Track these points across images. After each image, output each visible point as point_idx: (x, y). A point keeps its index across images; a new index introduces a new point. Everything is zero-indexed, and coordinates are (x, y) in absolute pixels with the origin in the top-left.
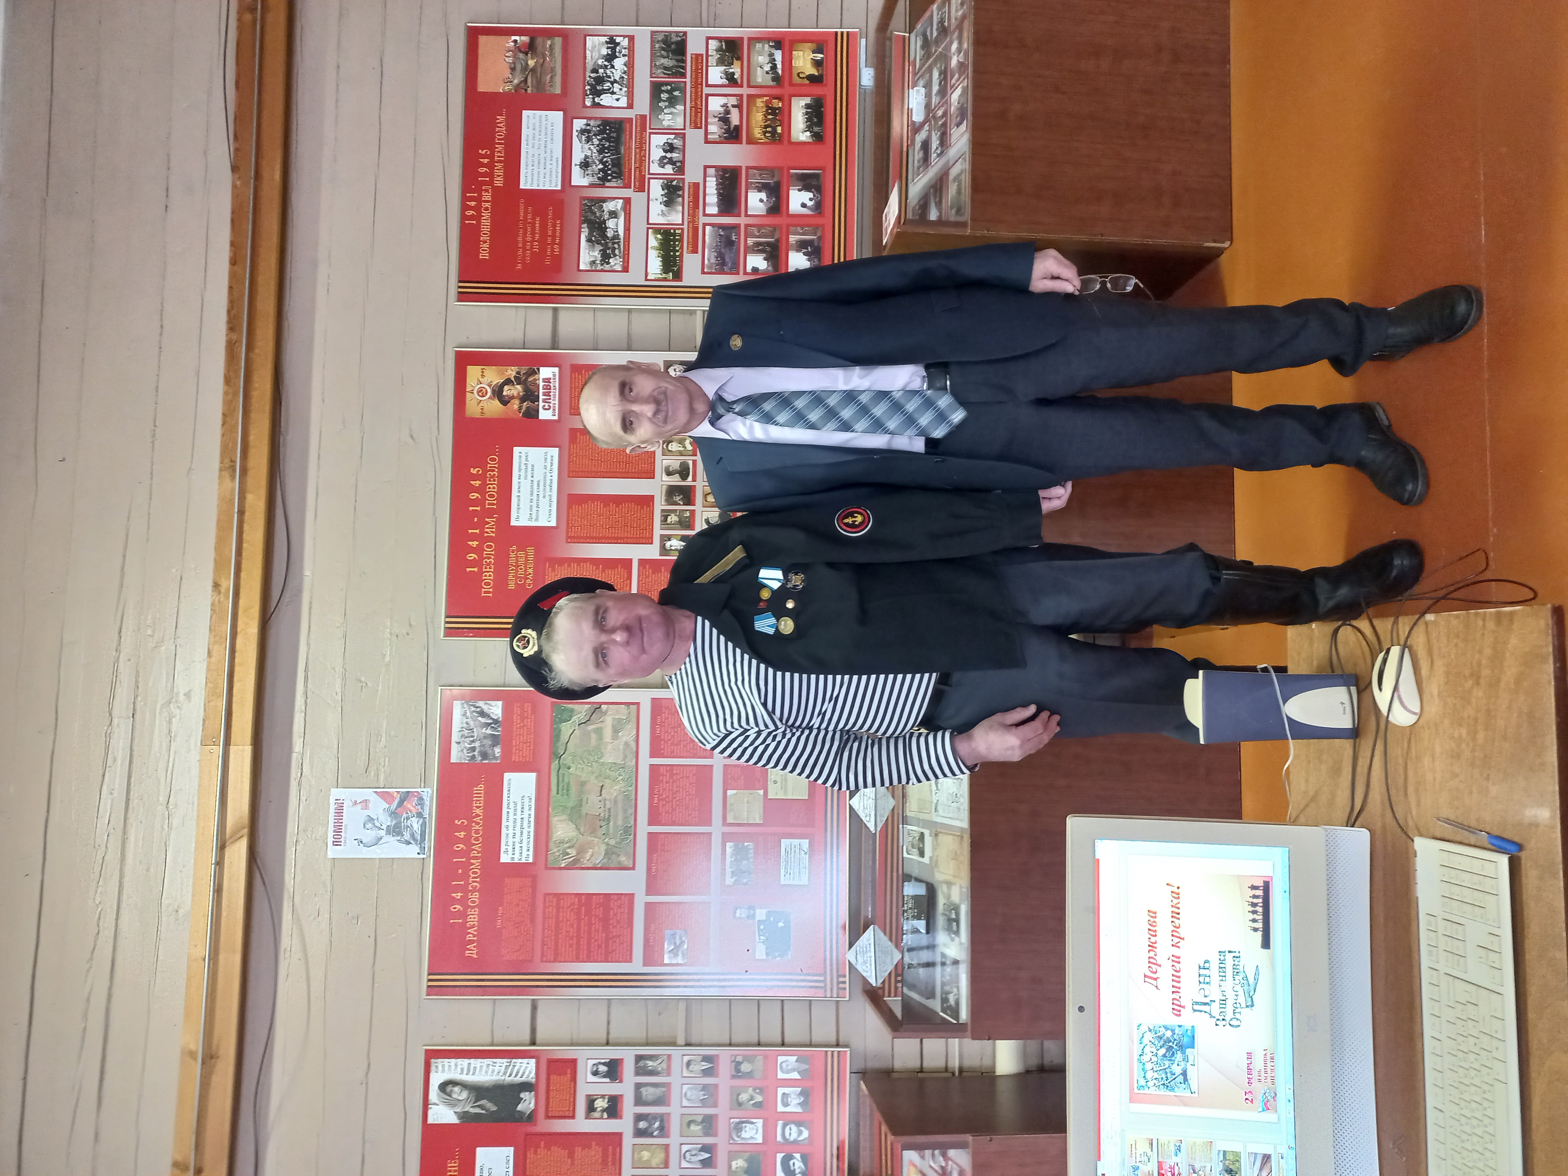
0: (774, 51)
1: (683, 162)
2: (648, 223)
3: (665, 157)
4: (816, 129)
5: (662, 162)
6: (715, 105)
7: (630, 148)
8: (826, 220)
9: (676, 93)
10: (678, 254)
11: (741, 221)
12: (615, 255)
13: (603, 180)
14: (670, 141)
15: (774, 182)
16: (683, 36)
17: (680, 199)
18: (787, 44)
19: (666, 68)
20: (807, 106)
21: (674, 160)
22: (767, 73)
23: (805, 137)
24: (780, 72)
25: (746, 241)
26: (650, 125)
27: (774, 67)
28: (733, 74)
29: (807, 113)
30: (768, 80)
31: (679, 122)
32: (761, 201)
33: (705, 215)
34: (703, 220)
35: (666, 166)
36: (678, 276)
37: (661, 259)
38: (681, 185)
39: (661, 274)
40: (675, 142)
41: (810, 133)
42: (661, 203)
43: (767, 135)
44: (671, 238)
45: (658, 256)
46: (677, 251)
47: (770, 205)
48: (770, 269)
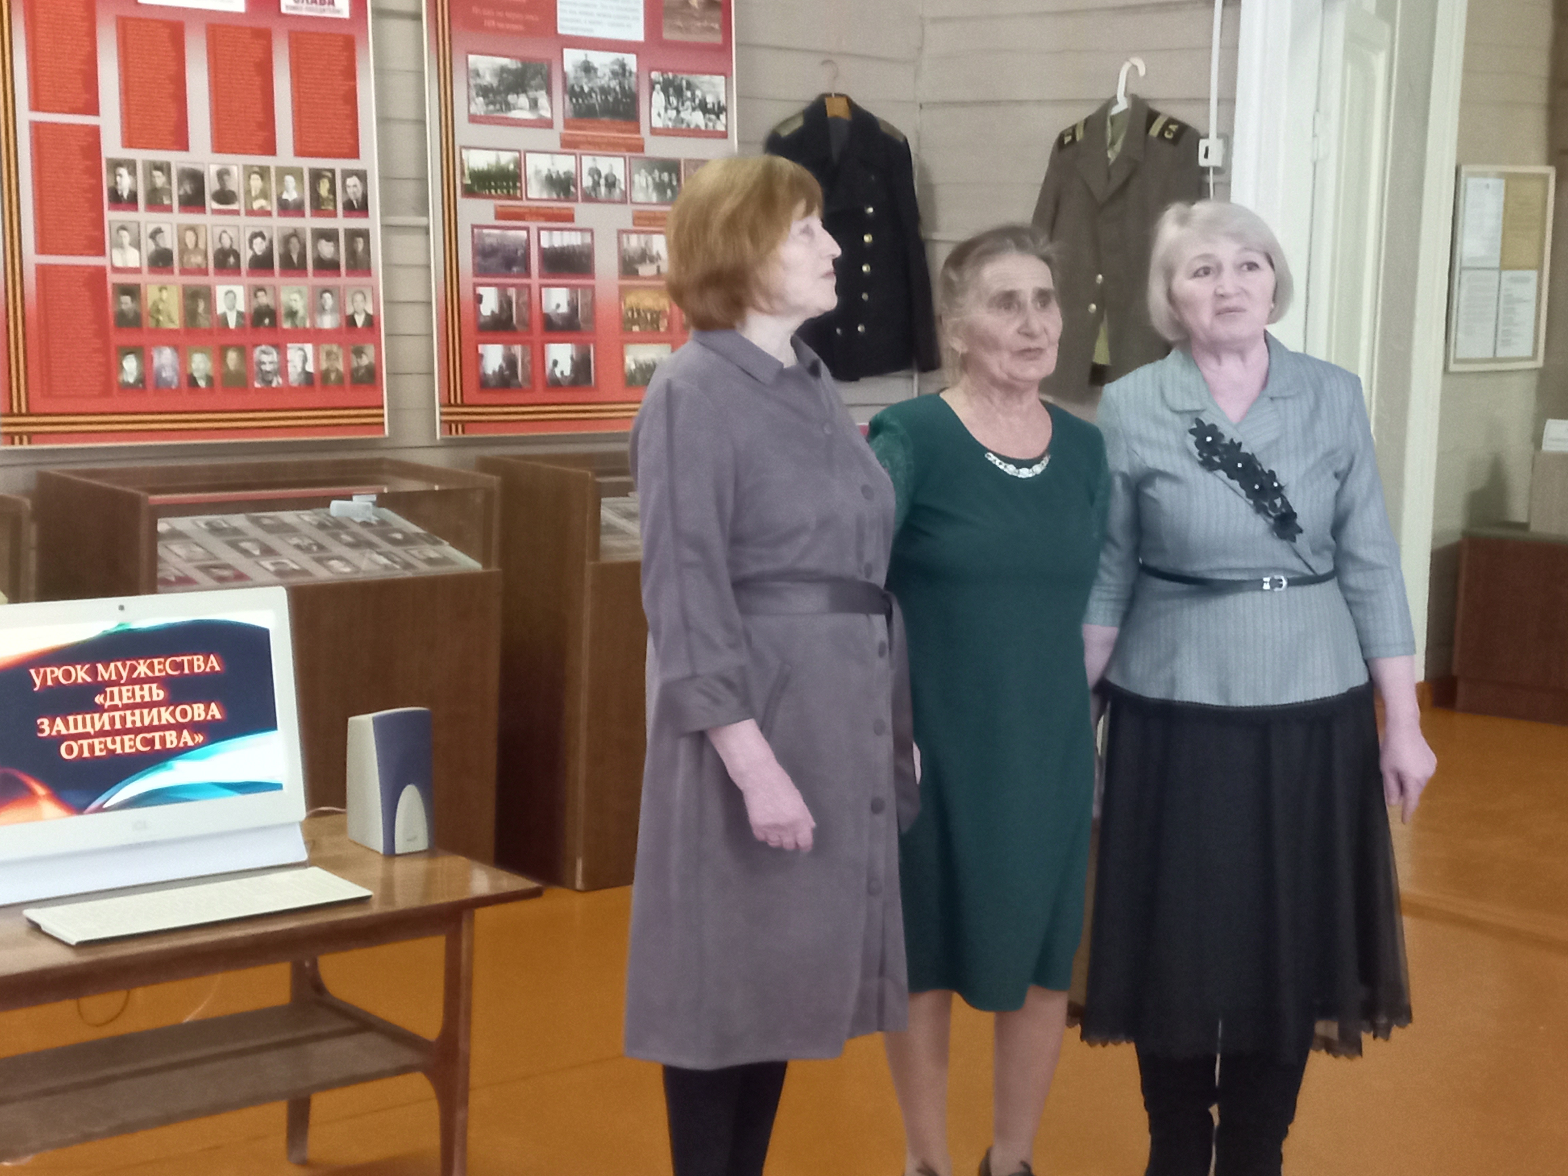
2: (525, 152)
4: (638, 377)
5: (595, 173)
7: (608, 129)
8: (540, 395)
9: (669, 192)
10: (493, 191)
11: (535, 279)
12: (487, 104)
13: (573, 93)
14: (617, 183)
17: (555, 196)
23: (630, 363)
26: (633, 157)
31: (639, 196)
33: (540, 229)
34: (533, 226)
36: (469, 192)
37: (486, 168)
38: (571, 197)
39: (469, 168)
40: (618, 191)
41: (635, 370)
42: (549, 170)
43: (630, 314)
44: (511, 184)
45: (488, 165)
46: (496, 192)
47: (553, 318)
48: (482, 320)
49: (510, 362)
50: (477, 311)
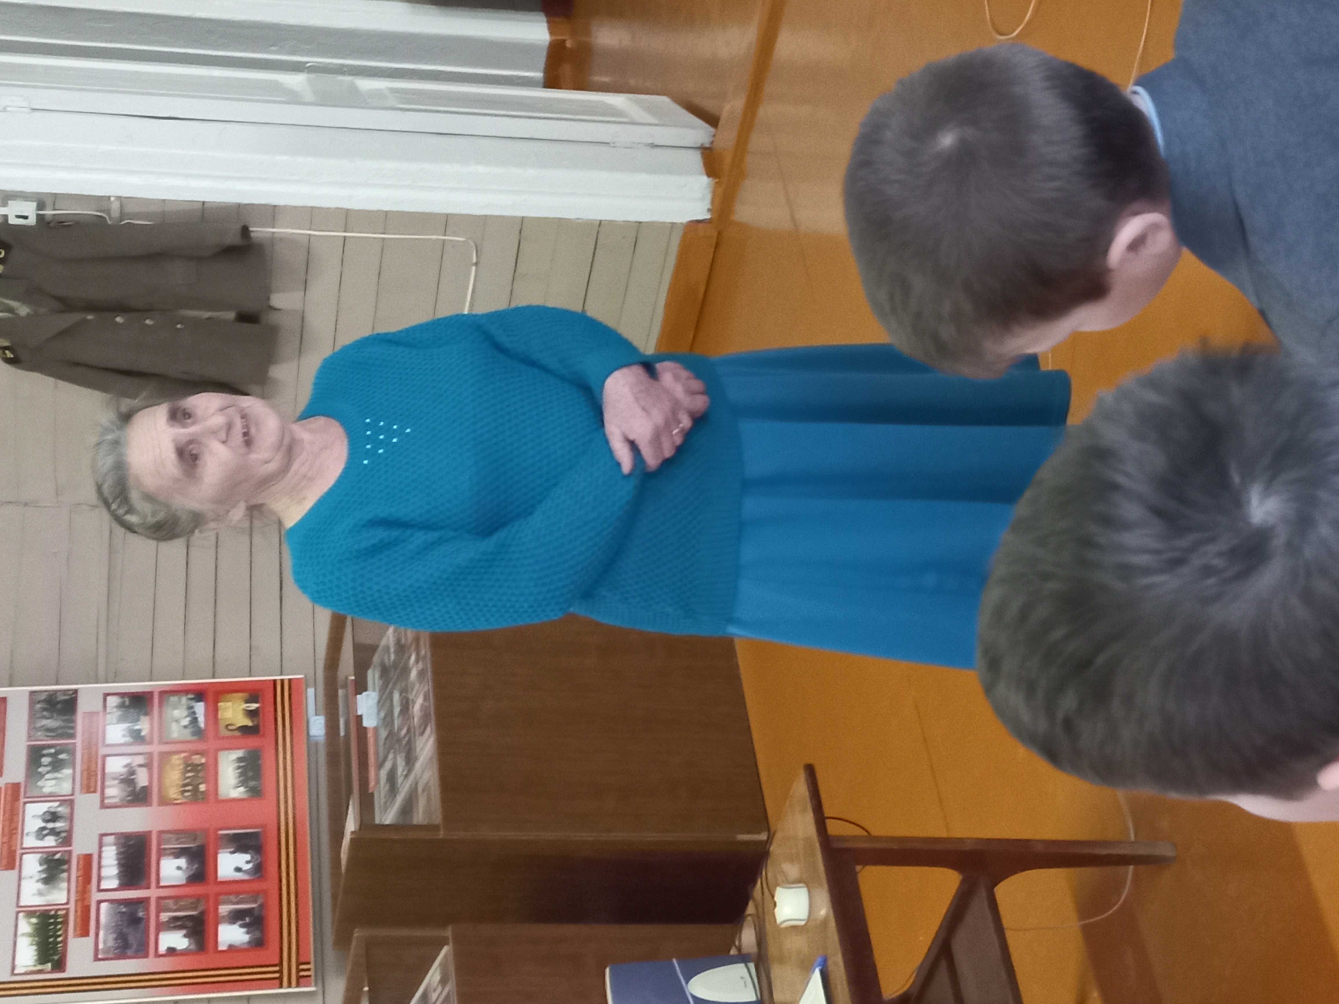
0: (193, 703)
1: (70, 832)
2: (18, 906)
3: (44, 828)
4: (252, 783)
5: (41, 833)
6: (115, 766)
8: (270, 885)
9: (62, 756)
10: (59, 939)
11: (151, 893)
14: (52, 810)
15: (197, 846)
16: (73, 694)
17: (65, 875)
18: (210, 696)
19: (49, 730)
20: (240, 760)
21: (58, 830)
22: (185, 727)
23: (238, 793)
24: (202, 725)
25: (157, 916)
26: (25, 792)
27: (195, 720)
28: (139, 731)
29: (239, 768)
30: (187, 735)
31: (65, 788)
32: (179, 868)
33: (100, 890)
34: (96, 896)
35: (48, 838)
36: (60, 965)
37: (35, 947)
38: (66, 858)
39: (35, 966)
40: (60, 809)
41: (245, 788)
42: (38, 881)
43: (187, 794)
44: (52, 921)
45: (32, 945)
46: (59, 936)
47: (191, 873)
48: (193, 947)
49: (236, 917)
50: (184, 953)
